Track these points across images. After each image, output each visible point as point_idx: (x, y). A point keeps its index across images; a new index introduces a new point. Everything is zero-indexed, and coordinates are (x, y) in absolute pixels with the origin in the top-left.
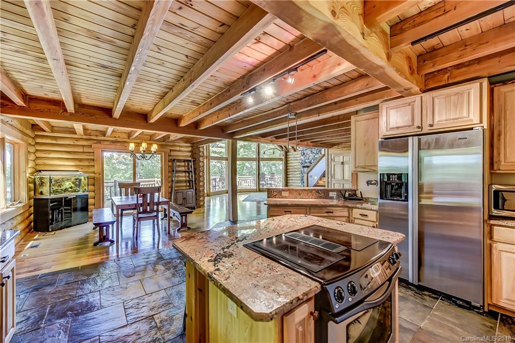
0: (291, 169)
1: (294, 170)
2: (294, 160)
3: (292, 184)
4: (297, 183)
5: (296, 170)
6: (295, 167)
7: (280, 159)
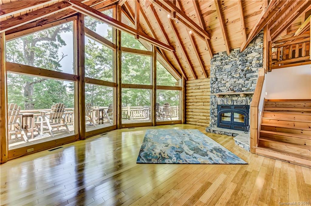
0: (191, 99)
1: (196, 100)
2: (196, 89)
3: (192, 116)
4: (199, 115)
5: (198, 100)
6: (197, 97)
7: (179, 88)
